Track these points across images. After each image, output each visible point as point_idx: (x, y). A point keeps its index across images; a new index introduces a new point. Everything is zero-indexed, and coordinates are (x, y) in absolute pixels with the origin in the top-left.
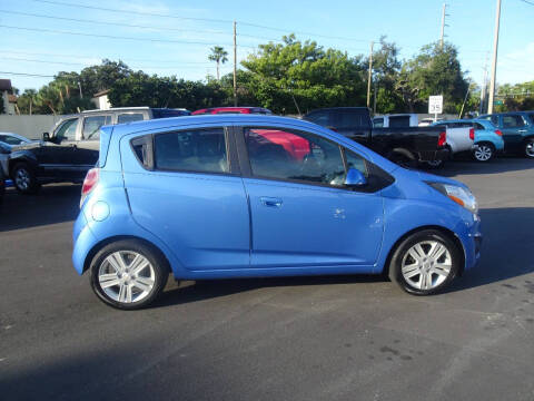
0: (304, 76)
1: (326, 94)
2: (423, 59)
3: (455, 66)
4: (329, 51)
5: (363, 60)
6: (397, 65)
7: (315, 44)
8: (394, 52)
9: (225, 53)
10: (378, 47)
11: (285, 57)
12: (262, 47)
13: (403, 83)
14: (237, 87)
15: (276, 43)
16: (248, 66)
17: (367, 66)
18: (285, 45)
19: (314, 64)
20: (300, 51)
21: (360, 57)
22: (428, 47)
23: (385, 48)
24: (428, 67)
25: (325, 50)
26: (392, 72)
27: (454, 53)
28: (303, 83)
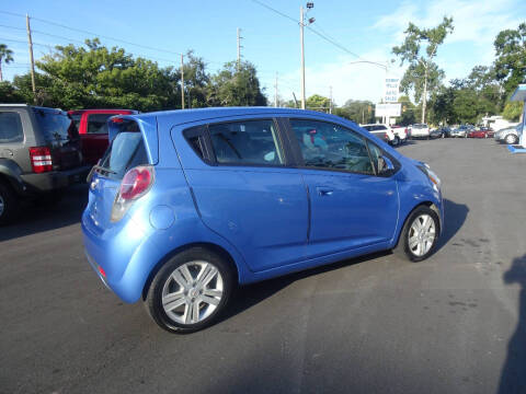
0: (115, 82)
1: (142, 103)
2: (227, 75)
3: (255, 82)
4: (139, 59)
5: (173, 71)
6: (206, 78)
7: (123, 51)
8: (202, 66)
9: (9, 52)
10: (187, 60)
11: (91, 61)
12: (61, 48)
13: (213, 95)
14: (37, 91)
15: (77, 46)
16: (45, 68)
17: (178, 77)
18: (88, 50)
19: (125, 72)
20: (107, 57)
21: (171, 68)
22: (230, 65)
23: (193, 61)
24: (234, 81)
25: (135, 58)
26: (202, 86)
27: (254, 71)
28: (114, 90)
